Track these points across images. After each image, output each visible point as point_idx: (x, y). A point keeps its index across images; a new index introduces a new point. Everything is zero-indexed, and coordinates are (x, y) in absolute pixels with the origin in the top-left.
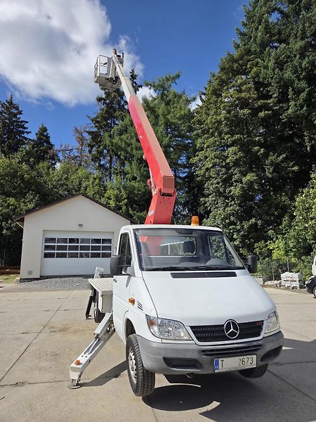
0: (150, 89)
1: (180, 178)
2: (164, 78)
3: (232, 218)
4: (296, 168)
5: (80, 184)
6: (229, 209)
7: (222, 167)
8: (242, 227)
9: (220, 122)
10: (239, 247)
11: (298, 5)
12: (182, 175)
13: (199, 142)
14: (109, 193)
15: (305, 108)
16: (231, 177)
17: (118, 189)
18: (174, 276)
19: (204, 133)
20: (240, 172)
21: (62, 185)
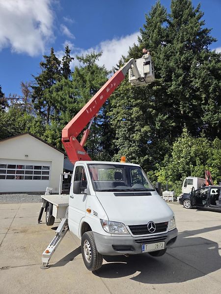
0: (80, 61)
1: (98, 125)
2: (90, 55)
3: (134, 155)
4: (174, 124)
5: (25, 125)
6: (131, 149)
7: (128, 120)
8: (140, 161)
9: (128, 90)
10: (137, 174)
11: (180, 20)
12: (99, 123)
13: (113, 102)
14: (47, 132)
15: (181, 87)
16: (134, 127)
17: (54, 130)
18: (116, 195)
19: (117, 96)
20: (140, 124)
21: (10, 125)
